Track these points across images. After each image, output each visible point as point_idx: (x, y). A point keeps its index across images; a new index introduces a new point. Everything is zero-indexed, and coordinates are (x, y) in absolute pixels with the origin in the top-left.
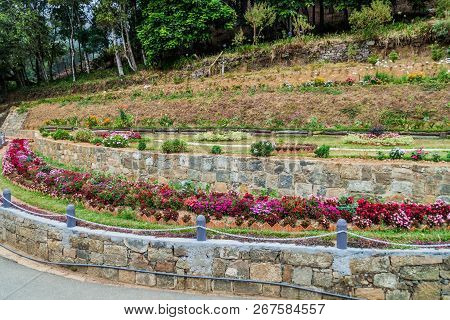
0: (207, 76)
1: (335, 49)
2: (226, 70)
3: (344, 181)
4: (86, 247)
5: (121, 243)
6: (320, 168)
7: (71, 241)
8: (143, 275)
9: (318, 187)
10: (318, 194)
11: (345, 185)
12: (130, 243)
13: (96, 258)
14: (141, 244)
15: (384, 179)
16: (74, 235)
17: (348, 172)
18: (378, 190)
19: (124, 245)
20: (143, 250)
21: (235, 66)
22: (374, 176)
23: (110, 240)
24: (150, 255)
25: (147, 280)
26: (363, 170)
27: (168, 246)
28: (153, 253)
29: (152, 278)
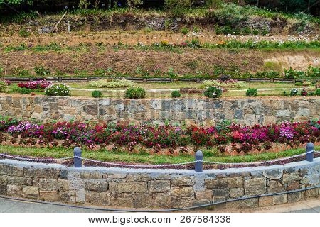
0: (55, 32)
1: (156, 20)
2: (72, 28)
3: (274, 111)
4: (225, 185)
5: (260, 175)
6: (260, 103)
7: (206, 183)
8: (279, 197)
9: (259, 116)
10: (259, 121)
11: (274, 113)
12: (268, 174)
13: (236, 193)
14: (277, 172)
15: (295, 108)
16: (210, 178)
17: (276, 105)
18: (292, 115)
19: (263, 176)
20: (279, 177)
21: (80, 26)
22: (290, 107)
23: (250, 175)
24: (284, 180)
25: (282, 199)
26: (284, 103)
27: (297, 170)
28: (287, 178)
29: (285, 196)
